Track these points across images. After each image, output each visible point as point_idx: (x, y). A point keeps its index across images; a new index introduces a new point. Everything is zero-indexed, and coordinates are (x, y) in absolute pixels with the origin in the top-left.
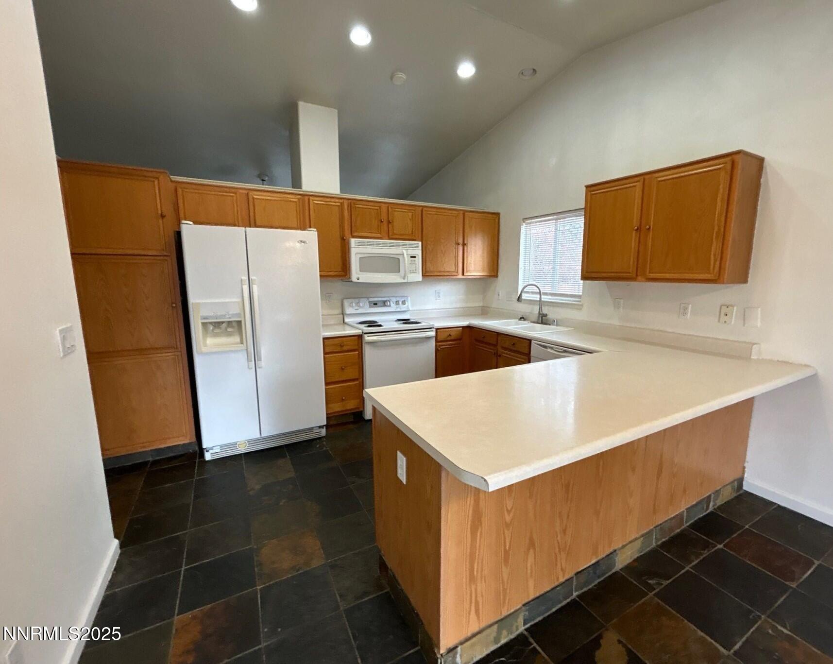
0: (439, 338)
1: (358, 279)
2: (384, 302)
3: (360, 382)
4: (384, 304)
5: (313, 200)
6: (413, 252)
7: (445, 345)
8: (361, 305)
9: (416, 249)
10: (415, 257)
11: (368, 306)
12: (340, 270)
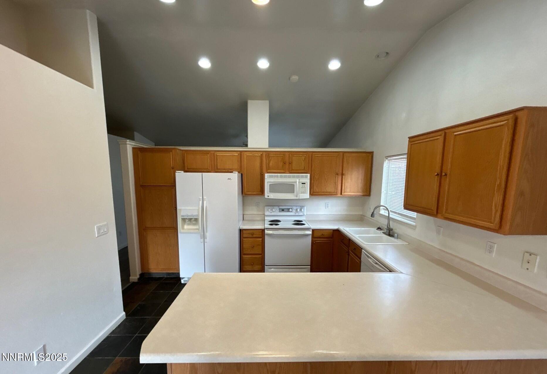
0: (315, 235)
1: (268, 196)
2: (289, 209)
3: (262, 256)
4: (288, 210)
5: (246, 154)
6: (303, 180)
7: (319, 240)
8: (274, 210)
9: (306, 178)
10: (305, 184)
11: (278, 211)
12: (259, 191)
